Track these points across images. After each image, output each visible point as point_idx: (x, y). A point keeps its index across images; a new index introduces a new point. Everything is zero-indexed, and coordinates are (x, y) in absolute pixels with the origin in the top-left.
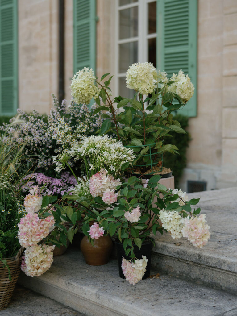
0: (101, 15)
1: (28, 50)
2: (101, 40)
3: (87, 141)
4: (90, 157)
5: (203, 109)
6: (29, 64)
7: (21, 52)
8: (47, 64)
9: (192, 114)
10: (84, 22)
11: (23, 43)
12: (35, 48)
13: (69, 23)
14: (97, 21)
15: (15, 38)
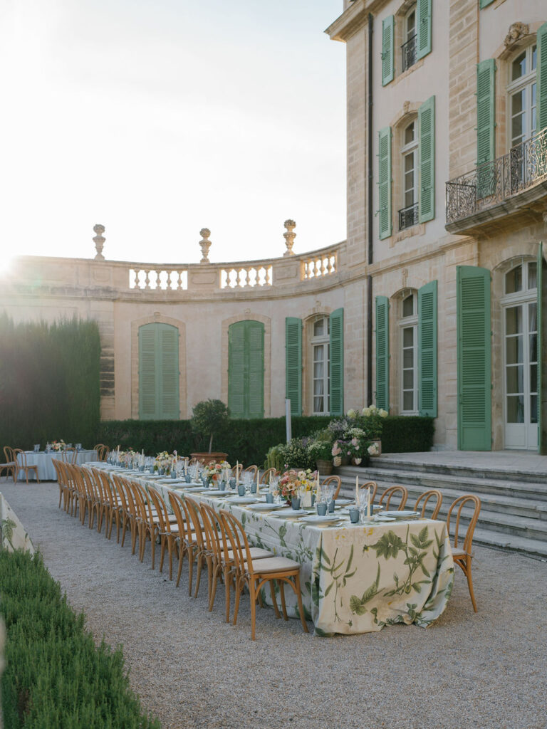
0: (391, 353)
1: (349, 370)
2: (391, 369)
3: (352, 429)
4: (352, 434)
5: (441, 413)
6: (350, 380)
7: (345, 371)
8: (362, 381)
9: (435, 416)
10: (382, 357)
11: (346, 366)
12: (354, 370)
13: (374, 356)
14: (389, 358)
15: (341, 361)
